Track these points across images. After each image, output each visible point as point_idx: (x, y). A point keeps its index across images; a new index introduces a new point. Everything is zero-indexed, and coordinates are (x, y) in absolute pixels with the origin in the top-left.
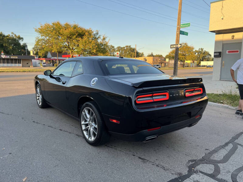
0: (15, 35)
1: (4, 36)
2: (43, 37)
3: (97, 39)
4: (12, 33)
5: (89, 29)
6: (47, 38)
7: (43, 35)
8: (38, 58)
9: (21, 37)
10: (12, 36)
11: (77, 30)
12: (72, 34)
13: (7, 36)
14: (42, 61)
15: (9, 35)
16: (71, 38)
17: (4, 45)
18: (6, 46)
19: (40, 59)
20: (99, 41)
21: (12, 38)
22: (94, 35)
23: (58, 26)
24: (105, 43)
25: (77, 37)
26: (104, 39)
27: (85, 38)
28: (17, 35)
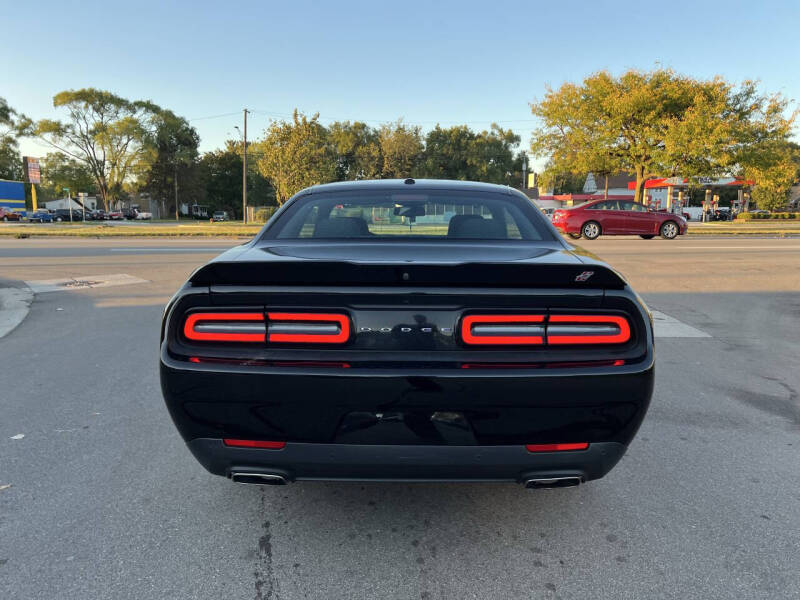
0: (501, 131)
1: (472, 136)
2: (555, 128)
3: (747, 113)
4: (494, 126)
5: (711, 81)
6: (566, 129)
7: (554, 124)
8: (551, 195)
9: (515, 133)
10: (492, 133)
11: (665, 90)
12: (642, 109)
13: (479, 136)
14: (562, 203)
15: (485, 133)
16: (638, 122)
17: (468, 162)
18: (472, 165)
19: (557, 197)
20: (755, 119)
21: (490, 141)
22: (737, 99)
23: (599, 88)
24: (780, 126)
25: (659, 115)
26: (775, 110)
27: (690, 116)
28: (506, 130)
